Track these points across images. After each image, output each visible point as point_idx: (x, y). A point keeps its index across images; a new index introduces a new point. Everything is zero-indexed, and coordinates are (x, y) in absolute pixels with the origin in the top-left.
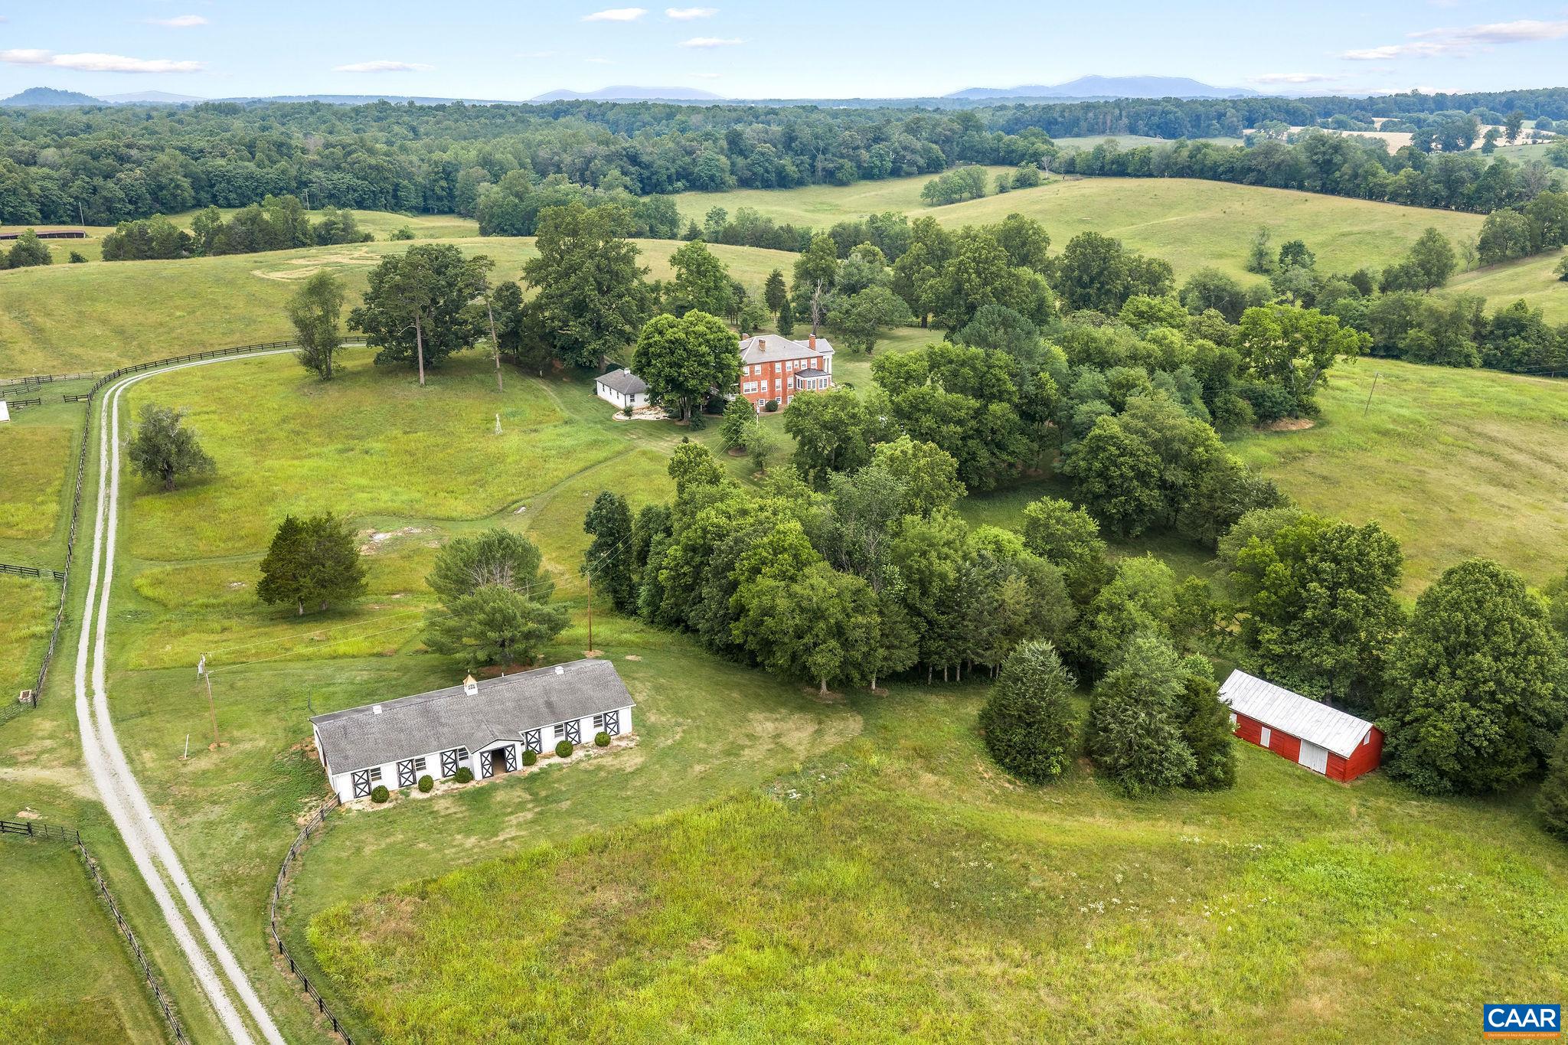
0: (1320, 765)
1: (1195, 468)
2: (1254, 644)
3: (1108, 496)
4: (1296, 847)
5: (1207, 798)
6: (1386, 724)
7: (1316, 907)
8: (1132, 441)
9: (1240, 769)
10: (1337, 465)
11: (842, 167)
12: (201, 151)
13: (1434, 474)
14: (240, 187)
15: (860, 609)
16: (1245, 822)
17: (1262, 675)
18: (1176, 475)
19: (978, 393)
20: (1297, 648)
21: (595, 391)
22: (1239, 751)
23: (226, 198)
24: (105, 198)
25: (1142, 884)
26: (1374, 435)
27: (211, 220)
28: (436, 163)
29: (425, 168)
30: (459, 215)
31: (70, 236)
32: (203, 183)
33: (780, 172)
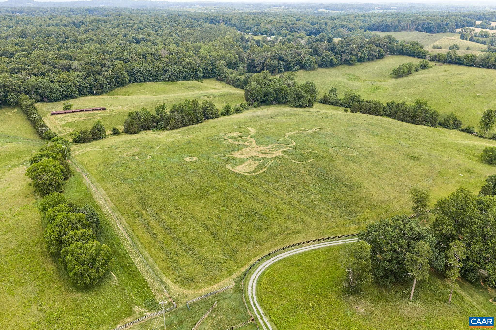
11: (352, 58)
12: (127, 59)
14: (145, 75)
23: (140, 79)
24: (100, 83)
27: (163, 109)
28: (208, 59)
29: (204, 61)
30: (218, 79)
31: (100, 109)
32: (132, 73)
33: (331, 61)
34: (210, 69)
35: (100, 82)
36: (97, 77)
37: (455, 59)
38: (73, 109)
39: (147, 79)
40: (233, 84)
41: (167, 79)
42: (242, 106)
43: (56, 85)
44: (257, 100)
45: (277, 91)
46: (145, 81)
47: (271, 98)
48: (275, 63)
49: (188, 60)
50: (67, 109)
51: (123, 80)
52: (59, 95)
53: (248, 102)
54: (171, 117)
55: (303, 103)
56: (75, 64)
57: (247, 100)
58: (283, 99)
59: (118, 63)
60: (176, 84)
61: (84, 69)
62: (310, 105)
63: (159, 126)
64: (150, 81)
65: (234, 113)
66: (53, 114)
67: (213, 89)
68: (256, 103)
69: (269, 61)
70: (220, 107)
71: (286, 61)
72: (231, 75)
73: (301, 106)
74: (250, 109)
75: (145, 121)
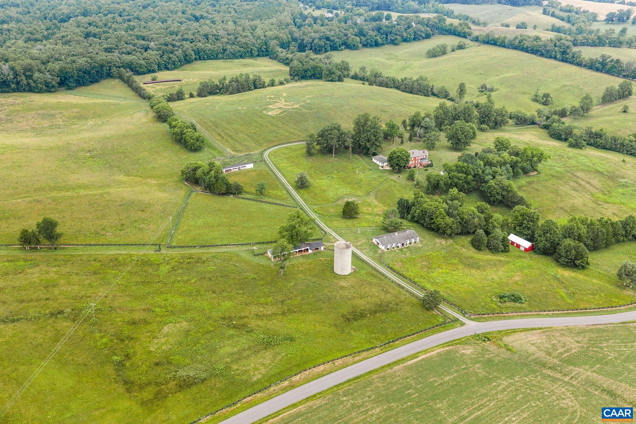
0: (523, 249)
1: (508, 191)
2: (515, 229)
3: (491, 197)
4: (517, 261)
5: (505, 254)
6: (534, 243)
7: (518, 268)
8: (497, 187)
9: (510, 249)
10: (540, 186)
11: (397, 38)
12: (192, 39)
13: (561, 187)
14: (207, 53)
15: (454, 224)
16: (510, 257)
17: (516, 235)
18: (505, 193)
19: (465, 173)
20: (522, 231)
21: (372, 160)
22: (511, 246)
23: (203, 57)
24: (173, 61)
25: (495, 265)
26: (550, 177)
27: (224, 80)
28: (262, 40)
29: (259, 41)
30: (270, 58)
31: (177, 81)
32: (197, 52)
33: (376, 41)
34: (264, 48)
35: (173, 59)
36: (171, 55)
37: (492, 40)
38: (158, 80)
39: (209, 58)
40: (283, 62)
41: (226, 57)
42: (285, 80)
43: (142, 62)
44: (298, 75)
45: (314, 68)
46: (208, 59)
47: (309, 73)
48: (322, 43)
49: (244, 41)
50: (154, 80)
51: (190, 58)
52: (145, 70)
53: (291, 77)
54: (230, 85)
55: (333, 78)
56: (152, 44)
57: (291, 75)
58: (319, 75)
59: (186, 44)
60: (234, 62)
61: (159, 49)
62: (340, 80)
63: (221, 92)
64: (211, 59)
65: (278, 85)
66: (145, 83)
67: (265, 66)
68: (296, 78)
69: (316, 41)
70: (267, 81)
71: (332, 41)
72: (281, 54)
73: (332, 81)
74: (291, 82)
75: (211, 88)
